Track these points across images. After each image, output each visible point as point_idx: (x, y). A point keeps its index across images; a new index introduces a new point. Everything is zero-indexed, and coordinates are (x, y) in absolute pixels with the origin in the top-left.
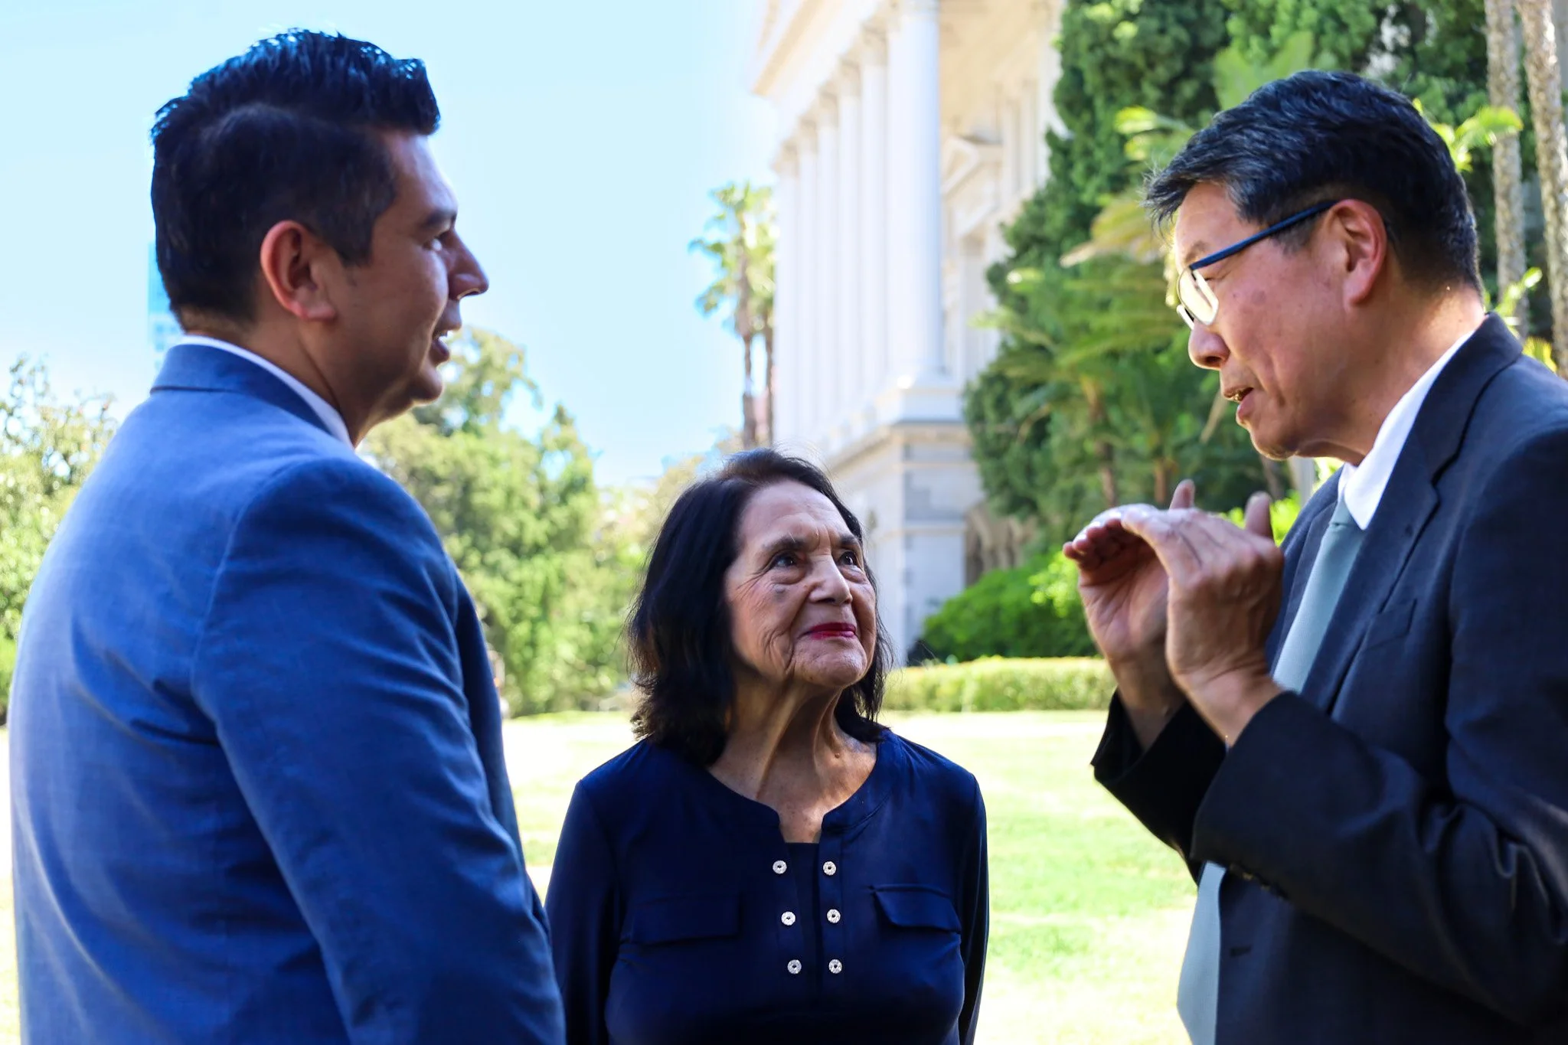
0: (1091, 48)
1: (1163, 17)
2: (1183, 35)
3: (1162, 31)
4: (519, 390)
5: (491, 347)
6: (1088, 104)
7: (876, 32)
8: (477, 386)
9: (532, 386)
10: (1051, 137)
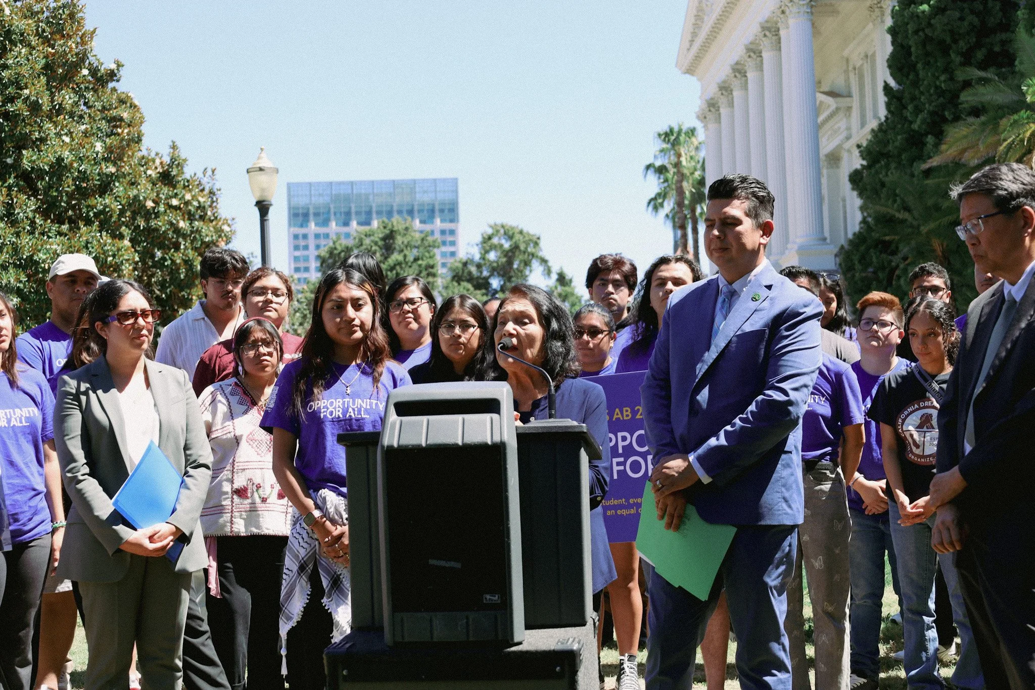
0: (916, 32)
1: (962, 10)
2: (976, 21)
3: (962, 19)
4: (535, 264)
5: (517, 237)
6: (913, 67)
7: (771, 30)
8: (510, 263)
9: (544, 261)
10: (887, 88)
